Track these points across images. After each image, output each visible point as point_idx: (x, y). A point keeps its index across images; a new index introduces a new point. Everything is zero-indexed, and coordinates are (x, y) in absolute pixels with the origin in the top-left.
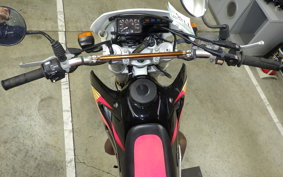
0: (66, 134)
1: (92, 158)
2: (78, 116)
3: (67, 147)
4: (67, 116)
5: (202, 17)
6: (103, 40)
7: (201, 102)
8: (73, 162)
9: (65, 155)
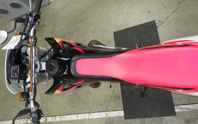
0: (91, 117)
1: (105, 101)
2: (81, 110)
3: (98, 117)
4: (81, 117)
5: (8, 33)
6: (22, 87)
7: (76, 30)
8: (107, 113)
9: (102, 118)
